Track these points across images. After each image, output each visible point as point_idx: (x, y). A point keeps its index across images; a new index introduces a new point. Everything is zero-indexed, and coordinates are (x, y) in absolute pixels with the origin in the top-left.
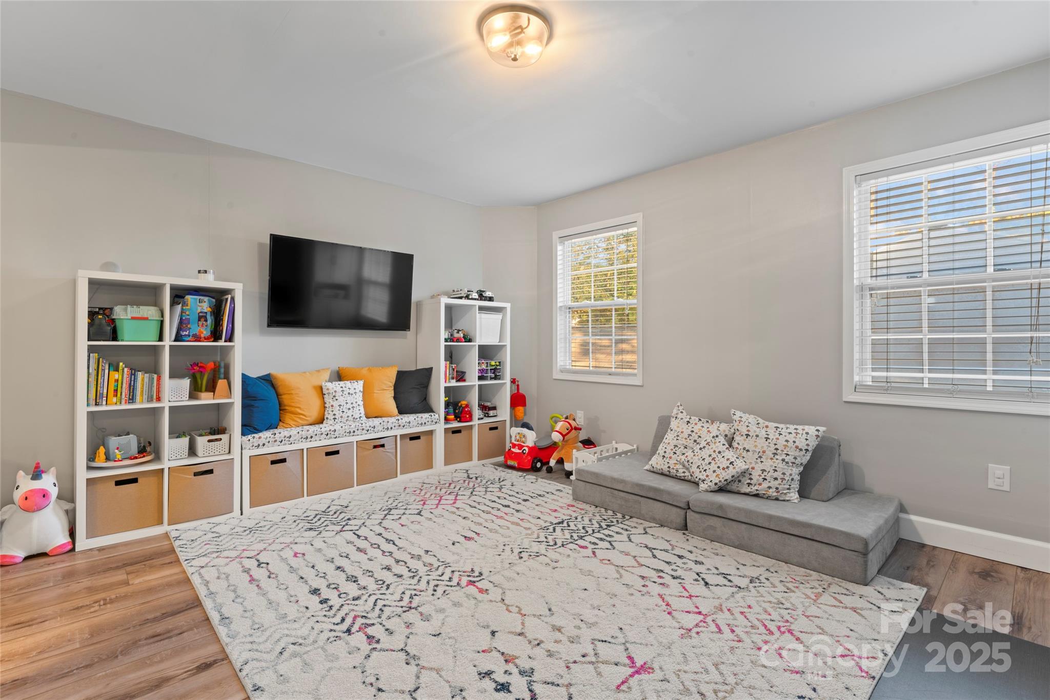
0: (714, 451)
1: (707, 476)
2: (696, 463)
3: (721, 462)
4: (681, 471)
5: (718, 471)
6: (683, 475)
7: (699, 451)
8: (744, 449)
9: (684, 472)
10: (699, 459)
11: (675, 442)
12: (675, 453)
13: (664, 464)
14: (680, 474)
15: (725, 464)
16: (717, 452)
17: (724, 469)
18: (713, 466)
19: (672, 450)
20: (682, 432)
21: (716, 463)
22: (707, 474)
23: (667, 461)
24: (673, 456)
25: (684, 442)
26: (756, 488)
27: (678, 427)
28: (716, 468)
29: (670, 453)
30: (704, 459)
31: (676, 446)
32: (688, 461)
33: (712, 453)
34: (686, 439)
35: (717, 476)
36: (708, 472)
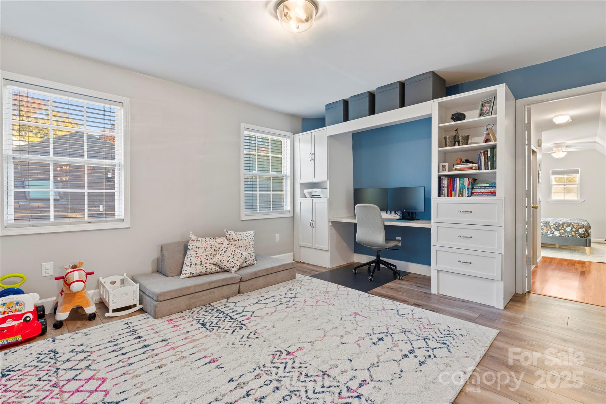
0: (232, 251)
1: (235, 264)
2: (225, 260)
3: (238, 255)
4: (213, 268)
5: (239, 260)
6: (215, 270)
7: (225, 254)
8: (239, 246)
9: (215, 268)
10: (227, 258)
11: (205, 254)
12: (207, 260)
13: (203, 268)
14: (213, 270)
15: (240, 255)
16: (234, 251)
17: (240, 258)
18: (236, 258)
19: (205, 258)
20: (207, 247)
21: (236, 256)
22: (234, 263)
23: (205, 265)
24: (207, 262)
25: (210, 252)
26: (248, 262)
27: (202, 245)
28: (237, 259)
29: (205, 261)
30: (229, 257)
31: (206, 256)
32: (221, 261)
33: (232, 252)
34: (210, 250)
35: (239, 262)
36: (235, 262)
